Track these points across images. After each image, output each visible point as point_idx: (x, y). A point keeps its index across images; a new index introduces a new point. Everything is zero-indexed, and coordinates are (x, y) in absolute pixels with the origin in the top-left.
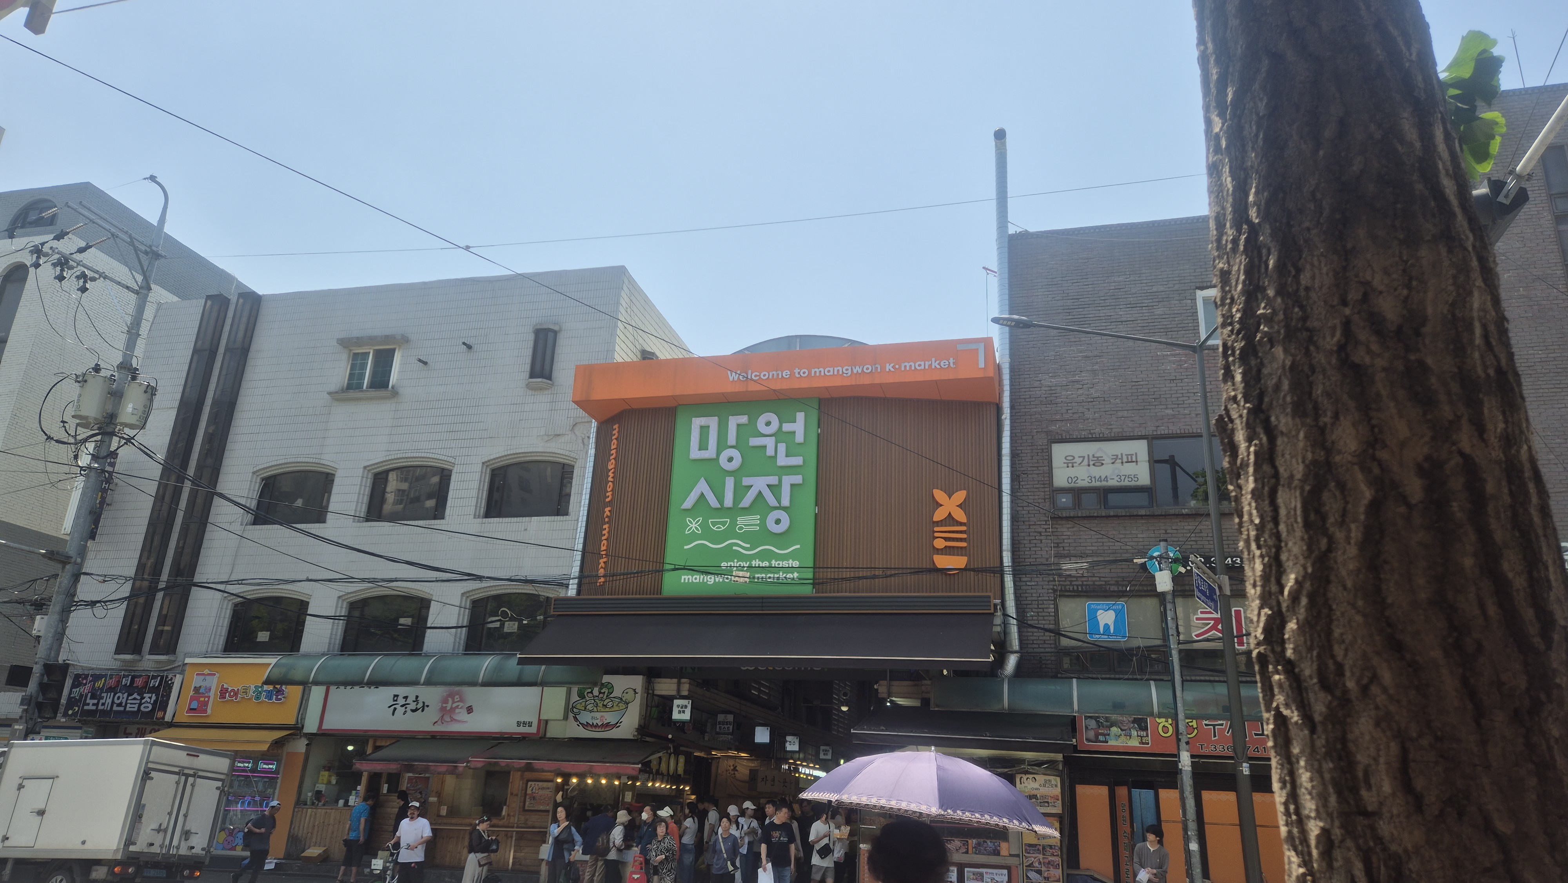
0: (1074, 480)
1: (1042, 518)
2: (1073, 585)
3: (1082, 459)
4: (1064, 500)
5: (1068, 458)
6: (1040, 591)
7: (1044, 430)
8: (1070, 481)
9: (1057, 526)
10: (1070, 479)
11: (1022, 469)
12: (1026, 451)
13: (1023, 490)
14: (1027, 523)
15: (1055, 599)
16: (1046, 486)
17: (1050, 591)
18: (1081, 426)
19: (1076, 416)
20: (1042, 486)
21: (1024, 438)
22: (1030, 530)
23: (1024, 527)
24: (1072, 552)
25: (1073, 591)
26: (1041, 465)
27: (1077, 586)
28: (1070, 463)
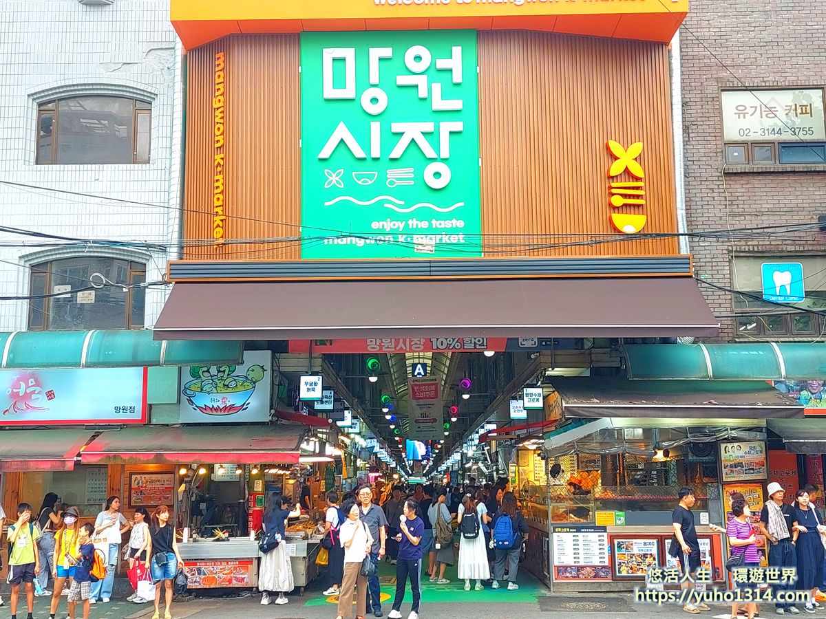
0: (746, 133)
1: (714, 174)
2: (749, 245)
3: (754, 109)
4: (736, 154)
5: (739, 108)
6: (713, 252)
7: (714, 76)
8: (742, 134)
9: (730, 183)
10: (742, 131)
11: (692, 119)
12: (696, 100)
13: (693, 143)
14: (698, 179)
15: (730, 261)
16: (718, 138)
17: (725, 252)
18: (753, 73)
19: (748, 62)
20: (714, 138)
21: (693, 84)
22: (702, 187)
23: (695, 183)
24: (746, 210)
25: (749, 251)
26: (712, 115)
27: (753, 246)
28: (741, 112)
